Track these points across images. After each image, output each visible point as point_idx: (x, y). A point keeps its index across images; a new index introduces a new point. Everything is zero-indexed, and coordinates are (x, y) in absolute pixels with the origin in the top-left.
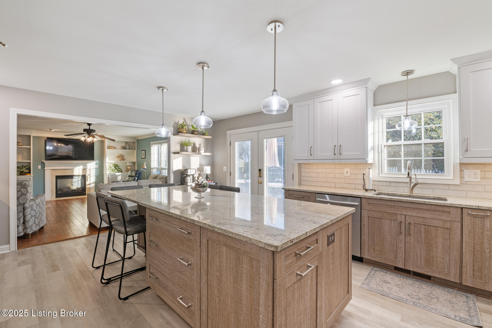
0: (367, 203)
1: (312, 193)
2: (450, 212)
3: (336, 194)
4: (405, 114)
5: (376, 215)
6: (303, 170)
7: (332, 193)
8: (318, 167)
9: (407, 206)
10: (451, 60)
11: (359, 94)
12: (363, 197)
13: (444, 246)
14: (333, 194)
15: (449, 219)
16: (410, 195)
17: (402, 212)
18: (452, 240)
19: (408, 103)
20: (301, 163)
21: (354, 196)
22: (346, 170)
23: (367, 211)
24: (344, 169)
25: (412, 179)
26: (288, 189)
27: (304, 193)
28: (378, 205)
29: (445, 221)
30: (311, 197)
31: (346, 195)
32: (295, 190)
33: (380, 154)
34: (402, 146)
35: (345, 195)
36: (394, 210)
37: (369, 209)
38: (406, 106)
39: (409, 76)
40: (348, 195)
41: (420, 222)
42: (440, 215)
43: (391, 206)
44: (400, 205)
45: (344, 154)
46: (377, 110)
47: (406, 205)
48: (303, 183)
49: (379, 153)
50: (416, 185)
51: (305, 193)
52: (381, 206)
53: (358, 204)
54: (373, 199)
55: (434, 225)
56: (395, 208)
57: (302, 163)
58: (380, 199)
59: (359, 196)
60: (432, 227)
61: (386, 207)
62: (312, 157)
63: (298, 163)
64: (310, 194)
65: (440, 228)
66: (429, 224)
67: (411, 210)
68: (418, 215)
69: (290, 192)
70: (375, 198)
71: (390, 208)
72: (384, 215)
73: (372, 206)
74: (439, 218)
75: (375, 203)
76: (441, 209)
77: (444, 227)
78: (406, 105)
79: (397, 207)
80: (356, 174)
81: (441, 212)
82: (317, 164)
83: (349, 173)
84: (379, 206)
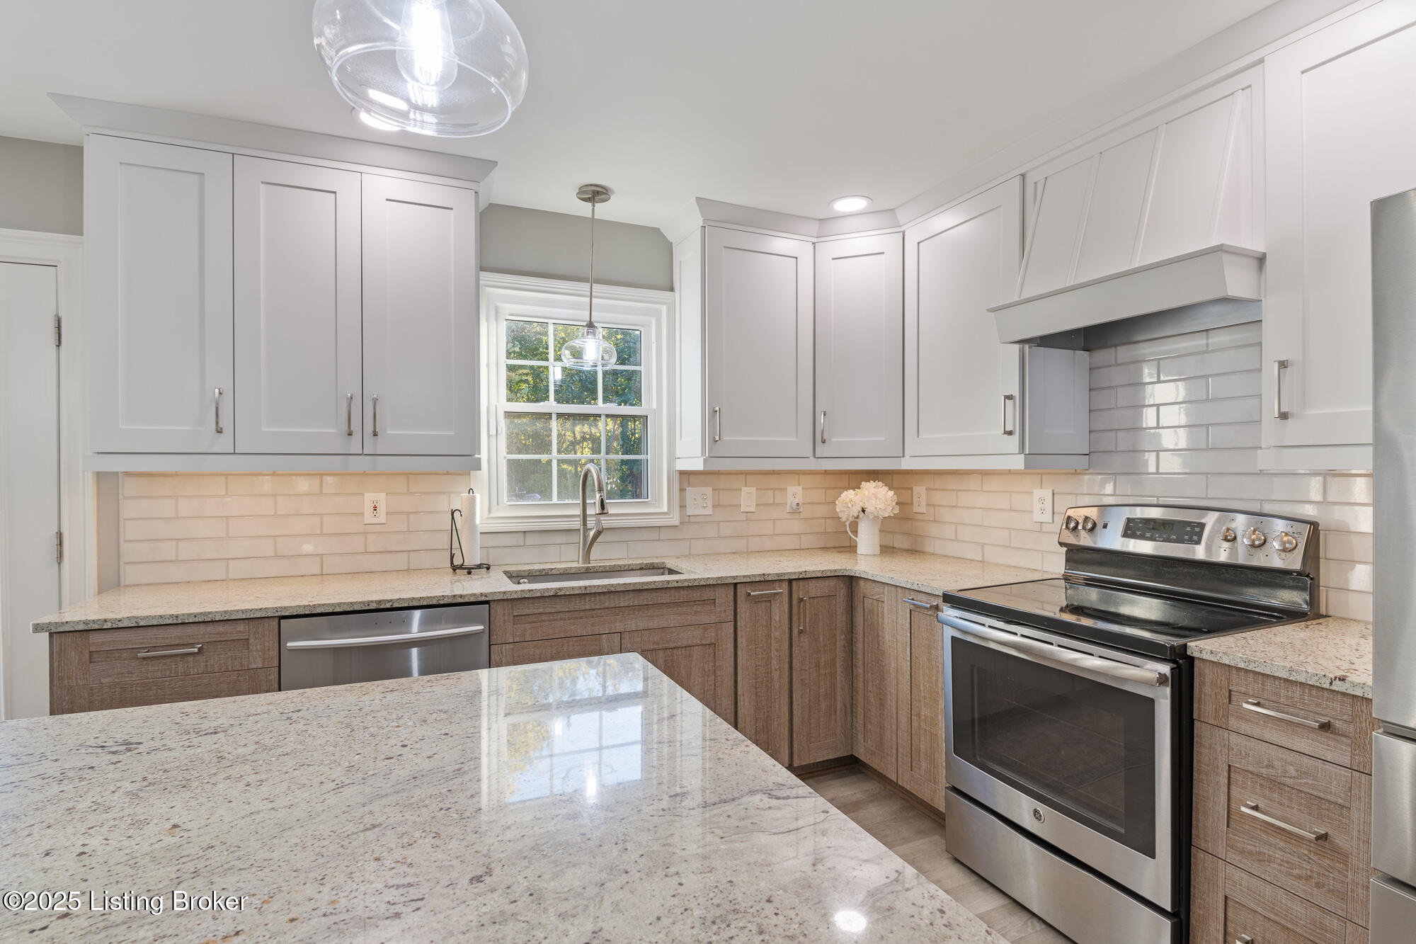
0: (511, 618)
1: (257, 622)
2: (713, 601)
3: (388, 605)
4: (585, 321)
5: (541, 654)
6: (129, 509)
7: (369, 603)
8: (227, 489)
9: (626, 604)
10: (698, 199)
11: (452, 209)
12: (499, 598)
13: (704, 693)
14: (373, 606)
15: (712, 619)
16: (587, 568)
17: (612, 625)
18: (719, 673)
19: (593, 290)
20: (117, 473)
21: (466, 600)
22: (370, 497)
23: (511, 646)
24: (363, 494)
25: (588, 519)
26: (86, 623)
27: (202, 628)
28: (544, 617)
29: (705, 627)
30: (252, 641)
31: (434, 602)
32: (142, 623)
33: (493, 440)
34: (554, 416)
35: (431, 603)
36: (593, 625)
37: (517, 639)
38: (589, 299)
39: (596, 204)
40: (442, 602)
41: (655, 643)
42: (696, 612)
43: (582, 614)
44: (607, 605)
45: (388, 432)
46: (488, 289)
47: (623, 602)
48: (131, 574)
49: (489, 435)
50: (598, 534)
51: (210, 628)
52: (554, 620)
53: (482, 627)
54: (531, 601)
55: (685, 643)
56: (593, 617)
57: (127, 474)
58: (555, 596)
59: (483, 599)
60: (679, 652)
61: (569, 619)
62: (224, 443)
63: (98, 474)
64: (241, 627)
65: (697, 647)
66: (675, 645)
67: (634, 614)
68: (651, 625)
69: (94, 638)
70: (538, 595)
71: (581, 618)
72: (565, 648)
73: (527, 626)
74: (694, 623)
75: (537, 611)
76: (697, 595)
77: (704, 642)
78: (589, 293)
79: (600, 611)
80: (409, 513)
81: (697, 602)
82: (226, 475)
83: (382, 509)
84: (549, 621)
